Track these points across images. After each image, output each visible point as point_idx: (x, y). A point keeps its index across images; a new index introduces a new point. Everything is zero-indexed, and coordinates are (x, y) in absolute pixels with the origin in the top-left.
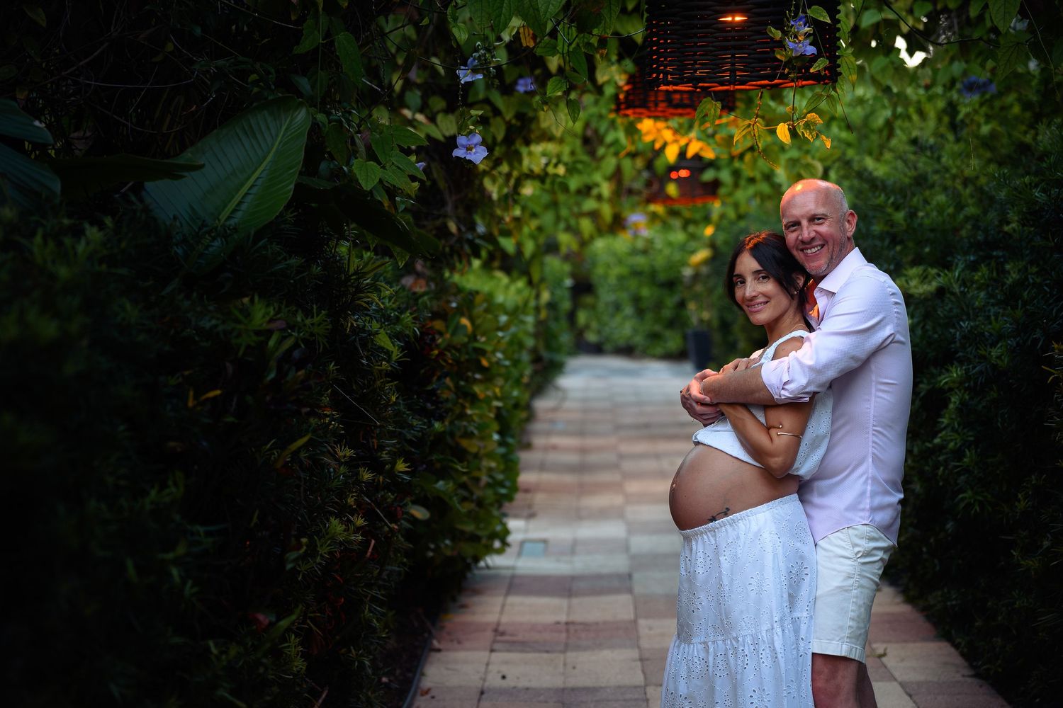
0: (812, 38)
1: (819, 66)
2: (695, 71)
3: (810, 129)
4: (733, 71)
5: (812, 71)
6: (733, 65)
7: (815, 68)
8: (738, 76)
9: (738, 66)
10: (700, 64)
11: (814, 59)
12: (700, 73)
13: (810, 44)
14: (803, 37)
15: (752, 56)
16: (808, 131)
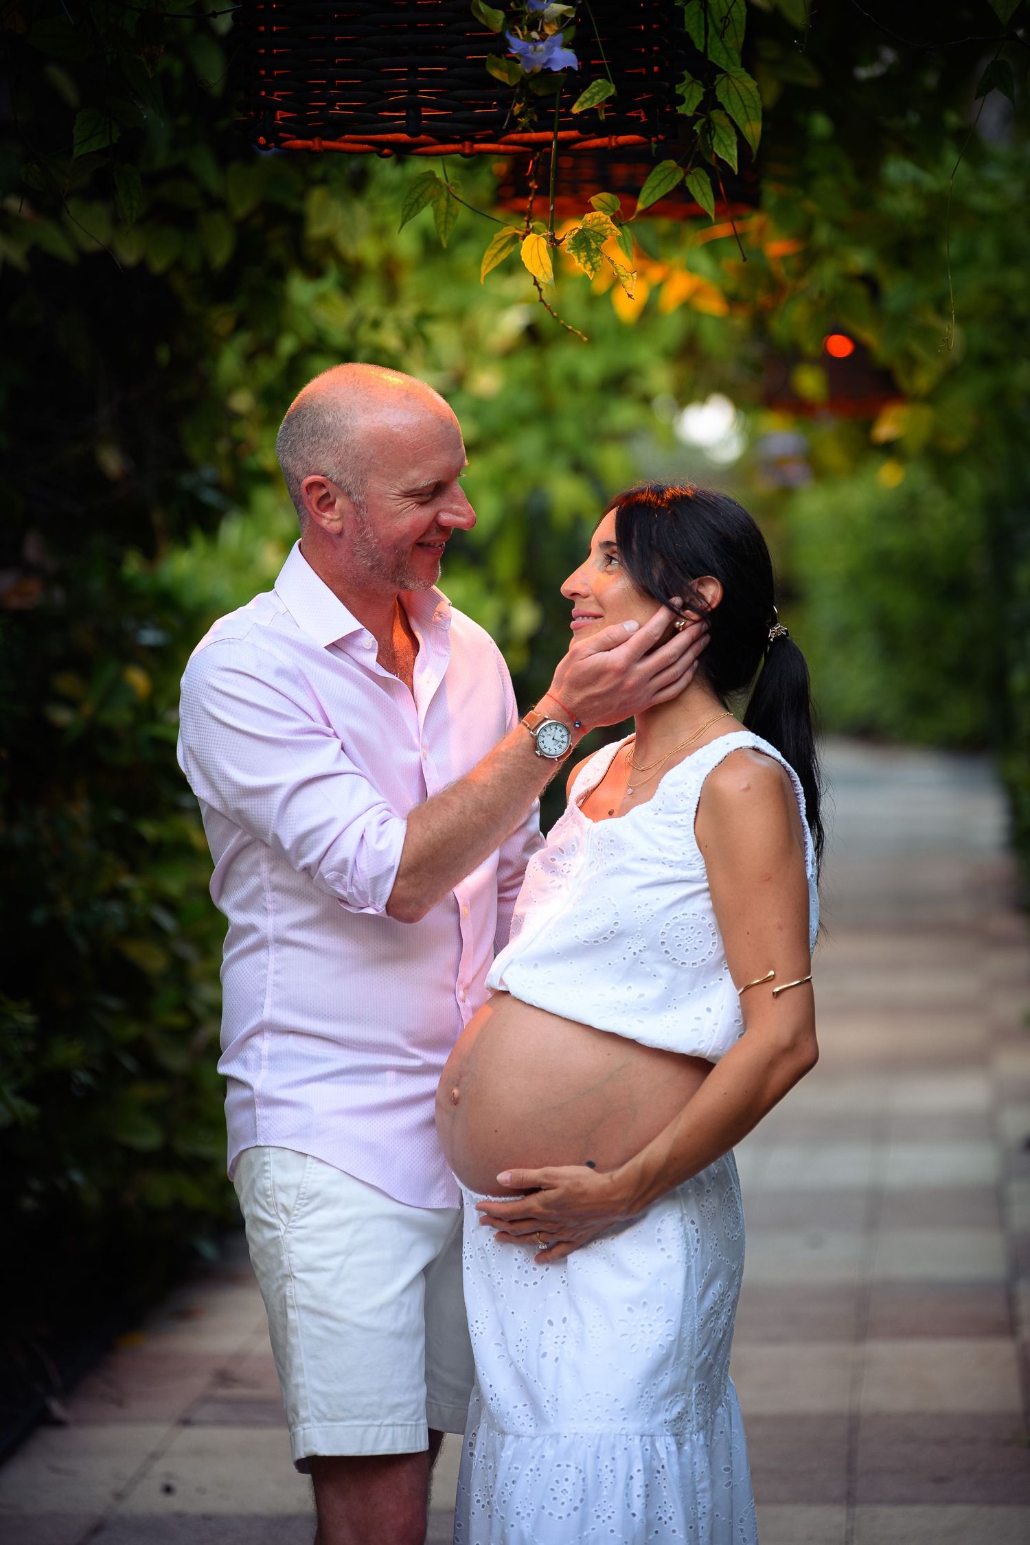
0: (573, 29)
1: (592, 98)
2: (331, 105)
3: (588, 249)
4: (413, 107)
5: (576, 109)
6: (414, 90)
7: (582, 104)
8: (427, 118)
9: (425, 94)
10: (341, 87)
11: (575, 82)
12: (342, 108)
13: (566, 46)
14: (555, 27)
15: (456, 70)
16: (583, 254)
